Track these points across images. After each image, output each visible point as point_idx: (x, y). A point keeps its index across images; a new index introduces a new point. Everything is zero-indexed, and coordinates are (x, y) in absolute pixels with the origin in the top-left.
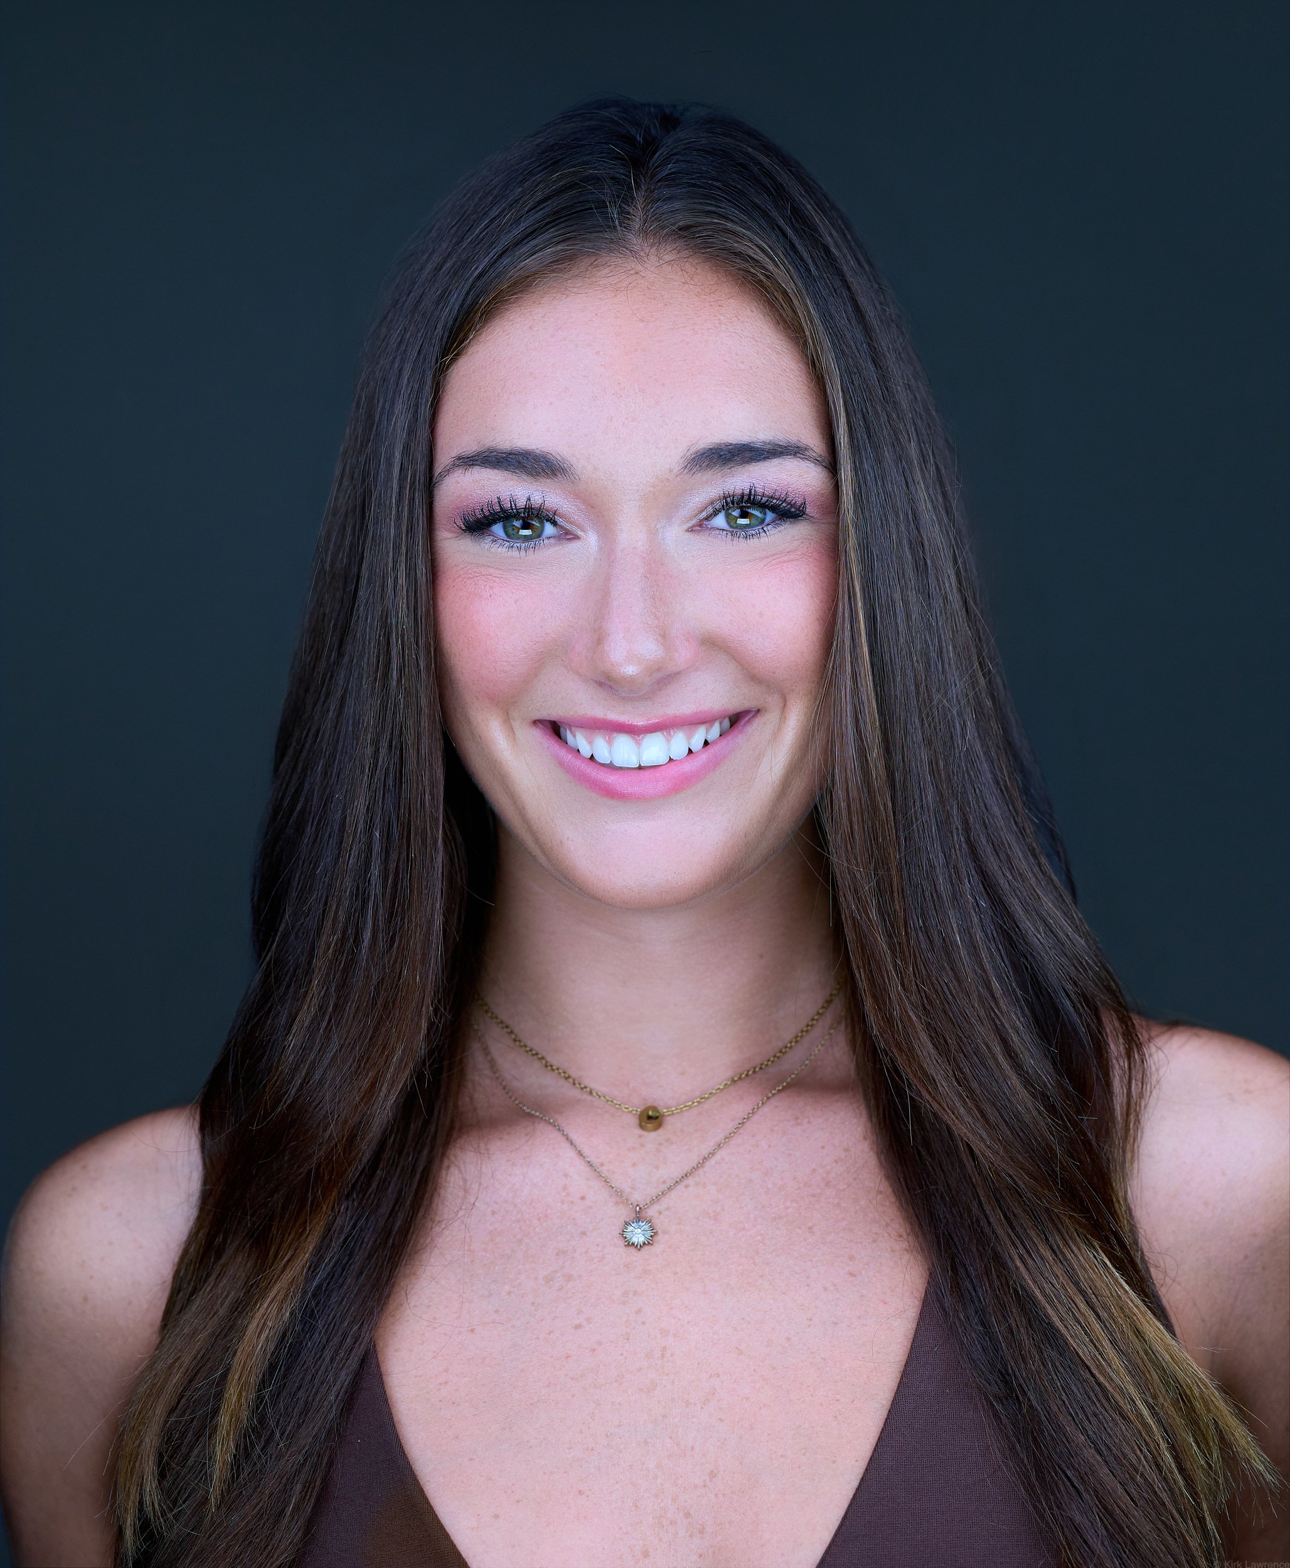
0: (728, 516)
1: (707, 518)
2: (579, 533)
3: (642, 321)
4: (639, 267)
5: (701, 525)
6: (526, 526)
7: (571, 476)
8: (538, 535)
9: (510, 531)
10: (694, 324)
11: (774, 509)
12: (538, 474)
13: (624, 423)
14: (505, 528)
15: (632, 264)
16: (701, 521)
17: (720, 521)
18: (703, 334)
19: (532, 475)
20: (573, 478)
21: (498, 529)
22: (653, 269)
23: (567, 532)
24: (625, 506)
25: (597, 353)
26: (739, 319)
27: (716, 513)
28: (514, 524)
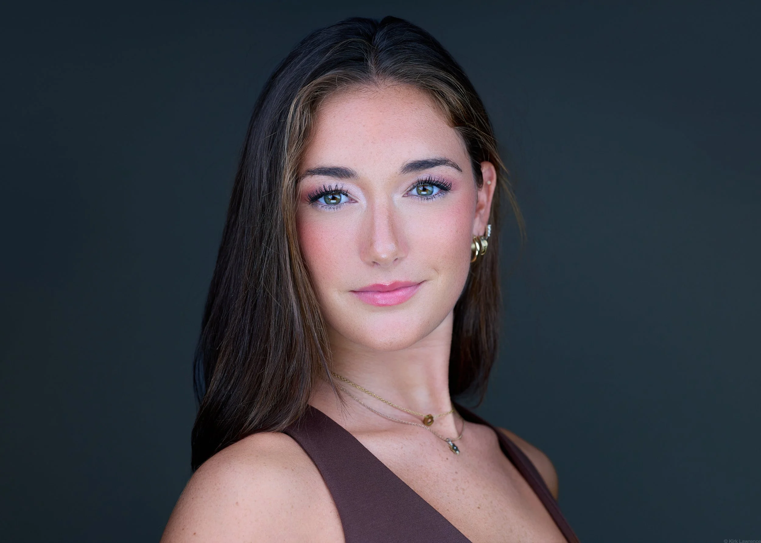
0: (417, 190)
1: (410, 190)
2: (358, 200)
3: (381, 112)
4: (378, 89)
5: (408, 194)
6: (334, 198)
7: (356, 177)
8: (339, 201)
9: (327, 201)
10: (402, 112)
11: (438, 186)
12: (342, 177)
13: (377, 154)
14: (325, 199)
15: (374, 88)
16: (408, 191)
17: (414, 191)
18: (406, 116)
19: (340, 177)
20: (356, 178)
21: (322, 200)
22: (383, 90)
23: (352, 199)
24: (378, 188)
25: (364, 126)
26: (419, 108)
27: (414, 188)
28: (329, 197)
